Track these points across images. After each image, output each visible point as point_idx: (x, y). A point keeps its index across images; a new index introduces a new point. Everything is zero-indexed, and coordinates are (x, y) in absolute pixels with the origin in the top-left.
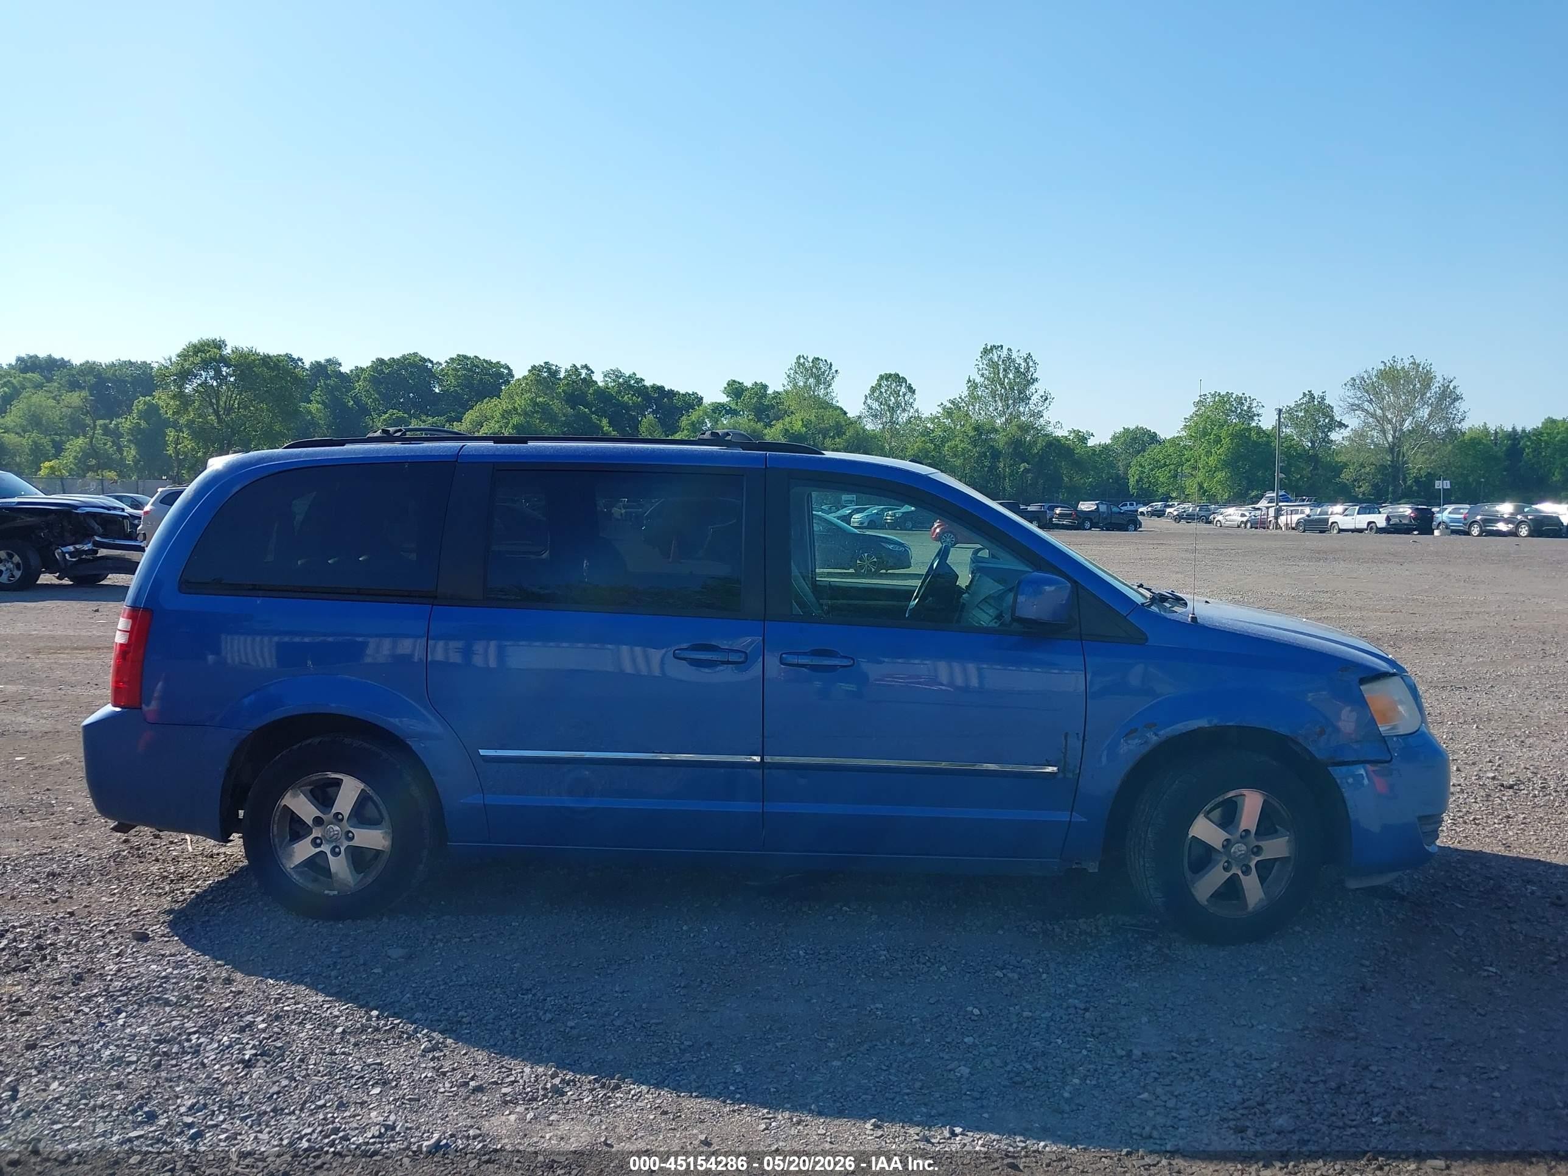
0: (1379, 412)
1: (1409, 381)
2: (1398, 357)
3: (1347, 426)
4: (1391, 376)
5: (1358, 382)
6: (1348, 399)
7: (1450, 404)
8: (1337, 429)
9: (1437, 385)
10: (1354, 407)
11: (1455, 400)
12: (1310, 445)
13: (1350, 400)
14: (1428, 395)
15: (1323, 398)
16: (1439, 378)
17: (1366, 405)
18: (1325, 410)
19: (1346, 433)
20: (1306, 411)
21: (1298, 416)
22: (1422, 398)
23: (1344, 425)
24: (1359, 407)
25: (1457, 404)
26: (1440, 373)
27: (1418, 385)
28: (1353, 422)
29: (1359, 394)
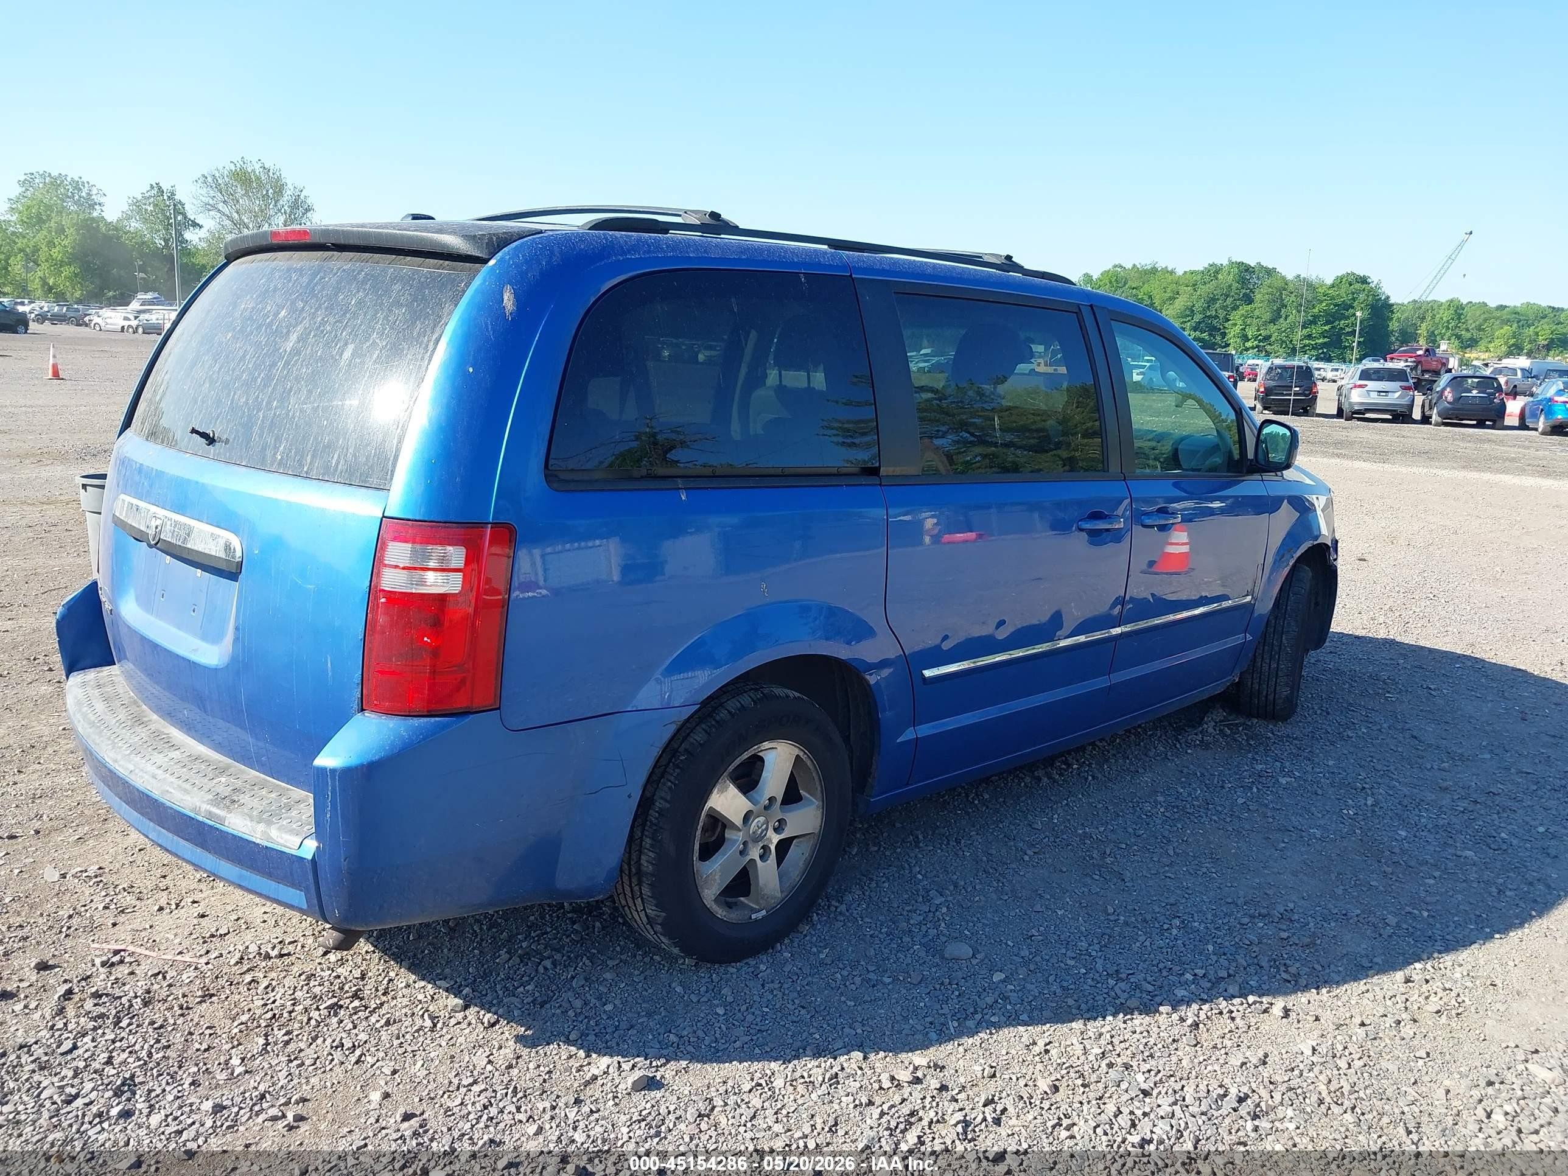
0: (235, 216)
1: (261, 185)
2: (247, 158)
3: (201, 227)
4: (243, 178)
5: (210, 179)
6: (201, 197)
7: (303, 214)
8: (191, 228)
9: (289, 192)
10: (209, 207)
11: (307, 210)
12: (163, 244)
13: (203, 199)
14: (281, 202)
15: (173, 194)
16: (290, 186)
17: (221, 206)
18: (179, 208)
19: (202, 233)
20: (156, 205)
21: (146, 210)
22: (276, 205)
23: (198, 225)
24: (214, 207)
25: (309, 214)
26: (292, 180)
27: (271, 191)
28: (209, 223)
29: (212, 193)
